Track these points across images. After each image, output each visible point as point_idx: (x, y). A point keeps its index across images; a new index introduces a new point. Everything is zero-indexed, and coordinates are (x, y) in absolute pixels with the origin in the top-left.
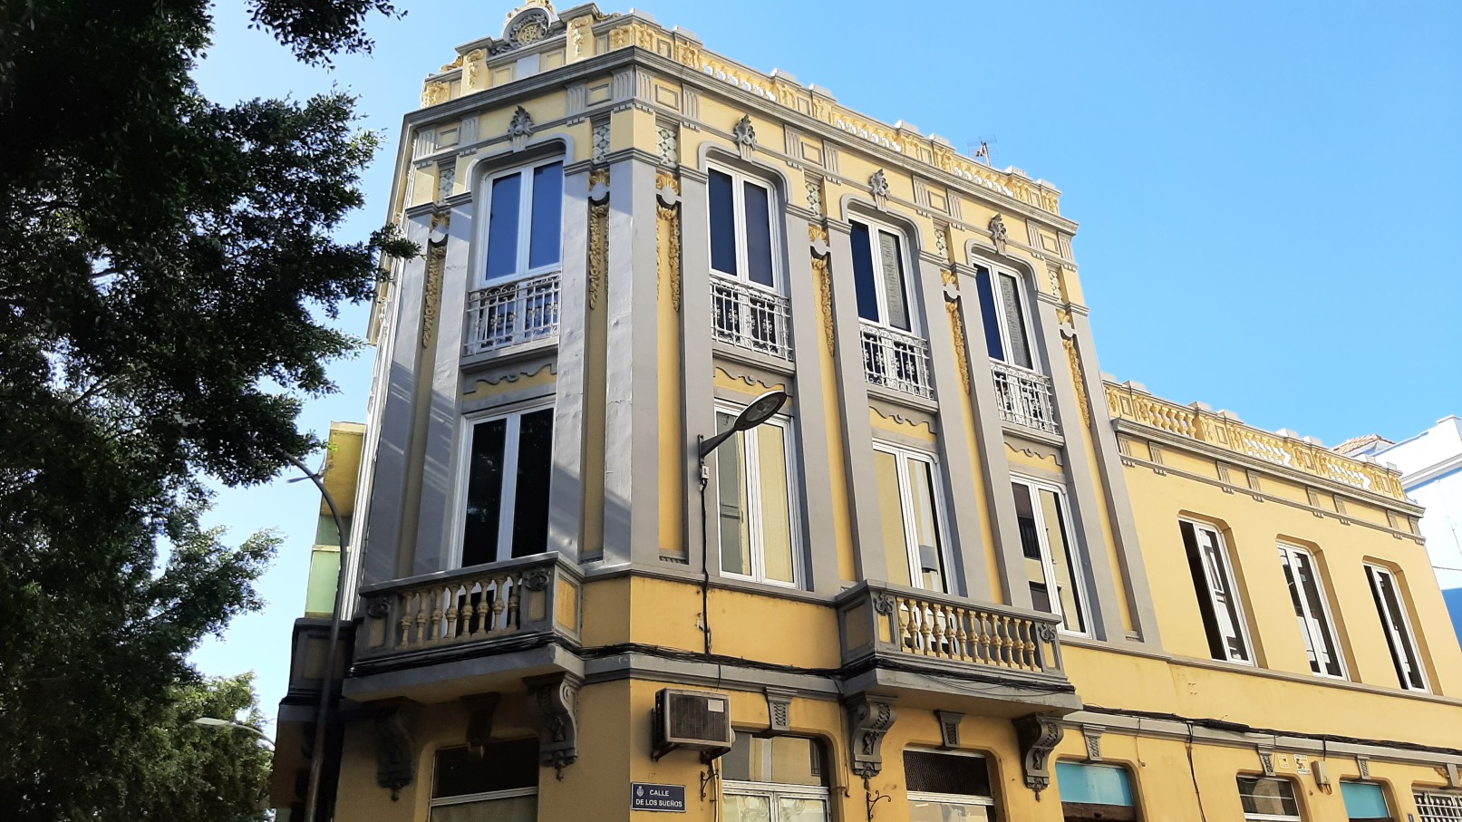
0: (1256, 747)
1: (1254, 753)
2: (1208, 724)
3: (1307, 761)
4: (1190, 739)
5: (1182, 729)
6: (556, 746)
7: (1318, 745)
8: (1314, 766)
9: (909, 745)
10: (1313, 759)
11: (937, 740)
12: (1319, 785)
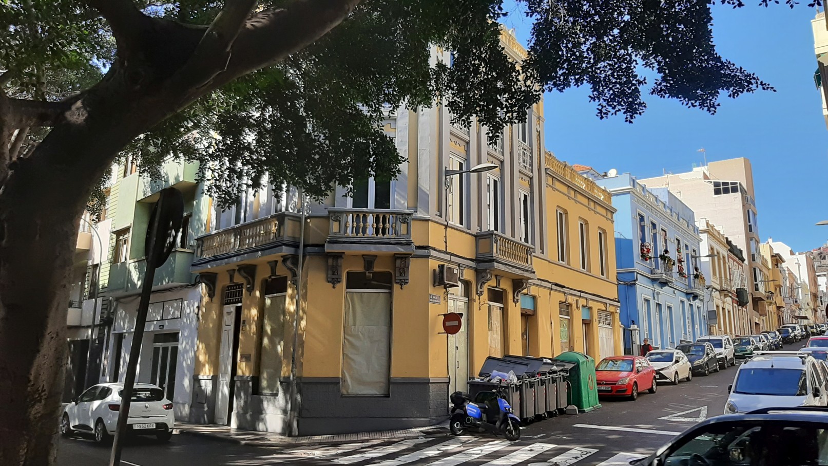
0: (565, 293)
1: (563, 295)
2: (556, 285)
3: (575, 298)
4: (551, 289)
5: (549, 285)
6: (401, 278)
7: (579, 294)
8: (577, 301)
9: (489, 286)
10: (577, 298)
11: (495, 285)
12: (577, 307)
